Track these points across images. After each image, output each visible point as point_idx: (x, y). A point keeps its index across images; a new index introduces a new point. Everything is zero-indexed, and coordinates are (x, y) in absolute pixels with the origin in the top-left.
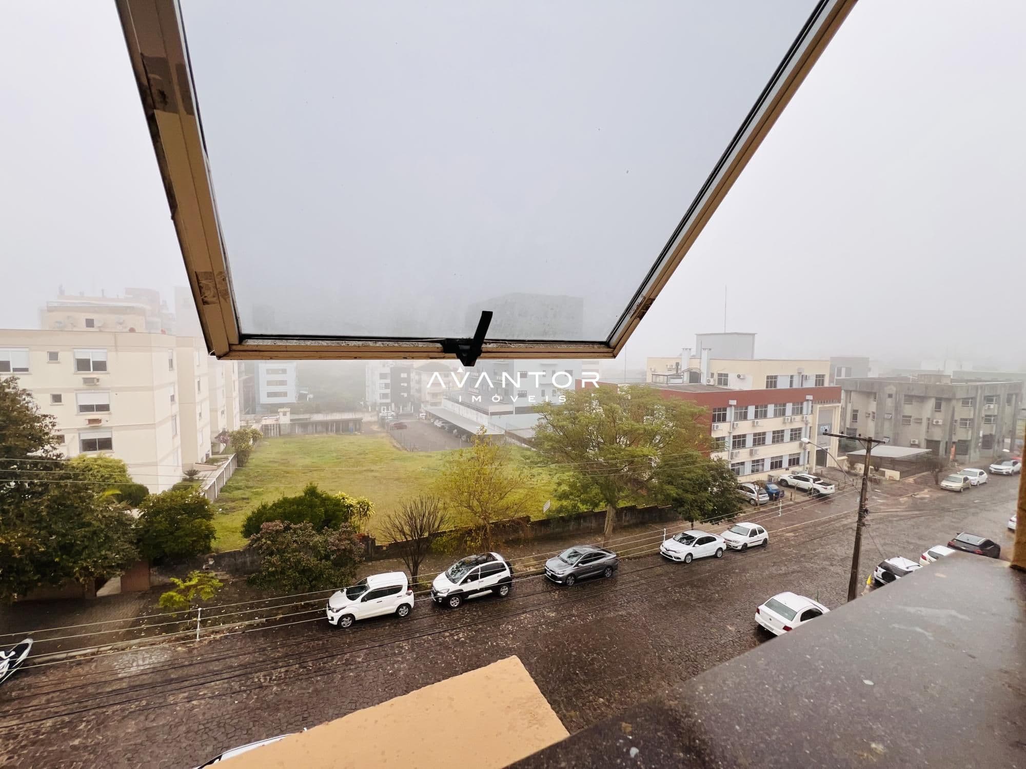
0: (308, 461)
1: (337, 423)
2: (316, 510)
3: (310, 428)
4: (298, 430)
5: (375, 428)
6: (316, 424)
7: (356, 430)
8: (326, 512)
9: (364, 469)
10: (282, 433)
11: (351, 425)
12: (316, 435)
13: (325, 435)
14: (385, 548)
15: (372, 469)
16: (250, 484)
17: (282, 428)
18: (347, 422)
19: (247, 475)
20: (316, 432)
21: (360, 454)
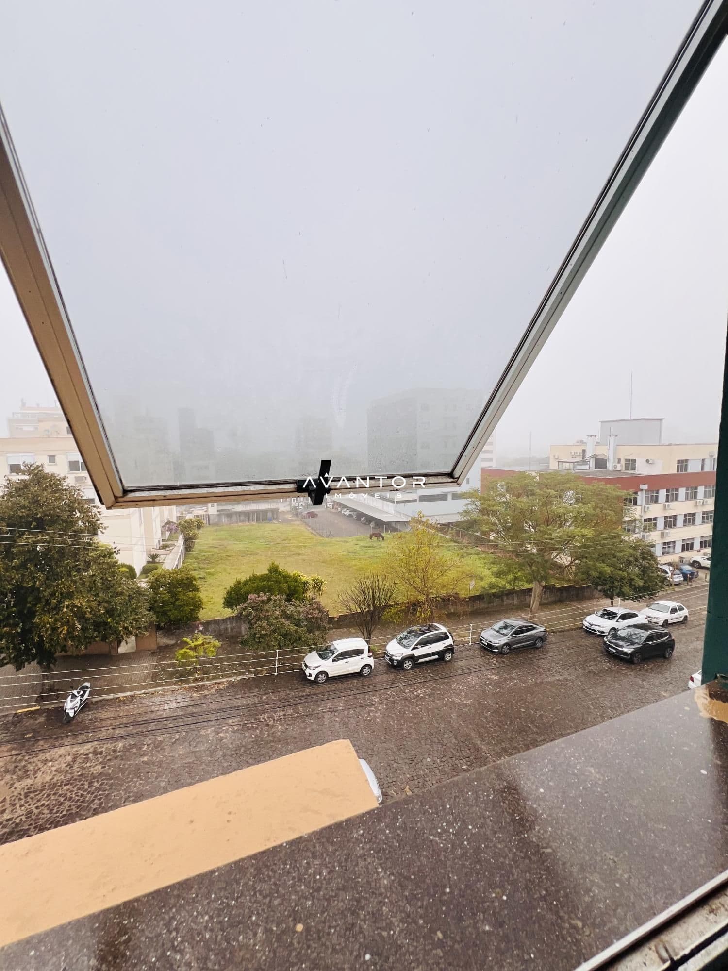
0: (241, 546)
1: (257, 512)
2: (281, 585)
3: (234, 518)
4: (224, 520)
5: (289, 517)
6: (239, 514)
7: (274, 519)
8: (289, 587)
9: (292, 553)
10: (211, 522)
11: (269, 515)
12: (240, 524)
13: (247, 523)
14: (336, 619)
15: (300, 552)
16: (202, 565)
17: (211, 518)
18: (265, 512)
19: (197, 558)
20: (240, 521)
21: (284, 540)
